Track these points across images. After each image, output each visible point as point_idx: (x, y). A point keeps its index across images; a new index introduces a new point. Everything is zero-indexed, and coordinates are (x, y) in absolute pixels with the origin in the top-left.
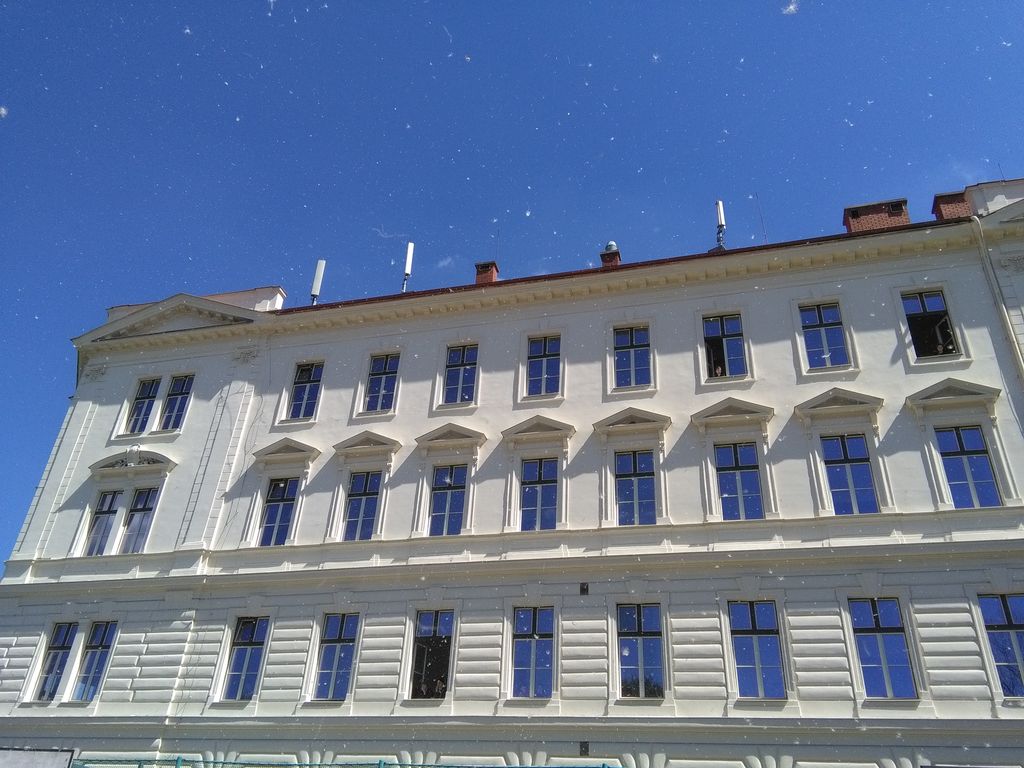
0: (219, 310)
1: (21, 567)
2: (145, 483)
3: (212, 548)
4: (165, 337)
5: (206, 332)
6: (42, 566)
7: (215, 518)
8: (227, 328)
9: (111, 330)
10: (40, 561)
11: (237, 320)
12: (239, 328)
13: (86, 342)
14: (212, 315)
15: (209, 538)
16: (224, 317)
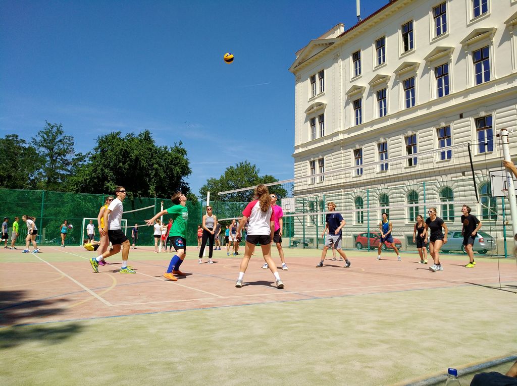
0: (324, 42)
1: (298, 147)
2: (320, 113)
3: (342, 130)
4: (312, 59)
5: (322, 52)
6: (303, 146)
7: (340, 119)
8: (328, 48)
9: (298, 62)
10: (302, 145)
11: (330, 44)
12: (331, 47)
13: (292, 69)
14: (323, 44)
15: (340, 126)
16: (326, 44)
